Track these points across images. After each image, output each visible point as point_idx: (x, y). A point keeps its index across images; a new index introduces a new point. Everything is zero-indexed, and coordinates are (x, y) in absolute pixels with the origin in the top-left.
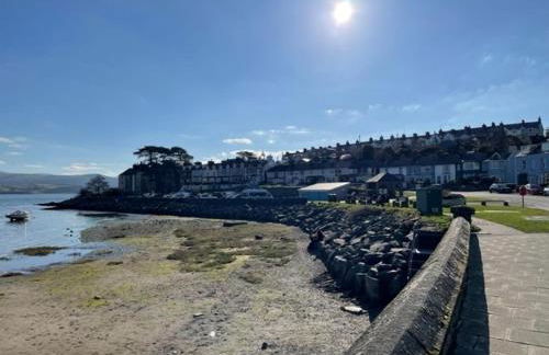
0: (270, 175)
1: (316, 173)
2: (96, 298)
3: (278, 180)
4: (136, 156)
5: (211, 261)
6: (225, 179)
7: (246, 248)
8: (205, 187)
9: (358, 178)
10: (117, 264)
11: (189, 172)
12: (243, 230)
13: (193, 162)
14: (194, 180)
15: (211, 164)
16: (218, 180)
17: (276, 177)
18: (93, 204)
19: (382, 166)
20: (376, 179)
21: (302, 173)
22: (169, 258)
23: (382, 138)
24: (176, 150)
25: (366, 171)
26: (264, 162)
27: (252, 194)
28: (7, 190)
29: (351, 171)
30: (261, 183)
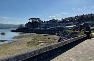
0: (58, 24)
1: (69, 23)
2: (5, 52)
3: (60, 25)
4: (29, 20)
5: (35, 44)
6: (48, 25)
7: (45, 41)
8: (43, 27)
9: (79, 24)
10: (15, 44)
11: (40, 23)
12: (47, 37)
13: (41, 21)
14: (41, 25)
15: (45, 21)
16: (46, 25)
17: (59, 24)
18: (19, 31)
19: (85, 21)
20: (82, 24)
21: (65, 23)
22: (27, 43)
23: (86, 14)
24: (38, 18)
25: (81, 22)
26: (57, 21)
27: (52, 28)
28: (5, 28)
29: (77, 23)
30: (56, 26)
